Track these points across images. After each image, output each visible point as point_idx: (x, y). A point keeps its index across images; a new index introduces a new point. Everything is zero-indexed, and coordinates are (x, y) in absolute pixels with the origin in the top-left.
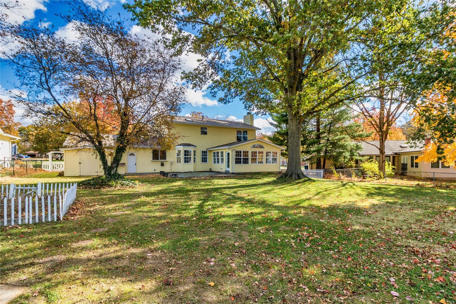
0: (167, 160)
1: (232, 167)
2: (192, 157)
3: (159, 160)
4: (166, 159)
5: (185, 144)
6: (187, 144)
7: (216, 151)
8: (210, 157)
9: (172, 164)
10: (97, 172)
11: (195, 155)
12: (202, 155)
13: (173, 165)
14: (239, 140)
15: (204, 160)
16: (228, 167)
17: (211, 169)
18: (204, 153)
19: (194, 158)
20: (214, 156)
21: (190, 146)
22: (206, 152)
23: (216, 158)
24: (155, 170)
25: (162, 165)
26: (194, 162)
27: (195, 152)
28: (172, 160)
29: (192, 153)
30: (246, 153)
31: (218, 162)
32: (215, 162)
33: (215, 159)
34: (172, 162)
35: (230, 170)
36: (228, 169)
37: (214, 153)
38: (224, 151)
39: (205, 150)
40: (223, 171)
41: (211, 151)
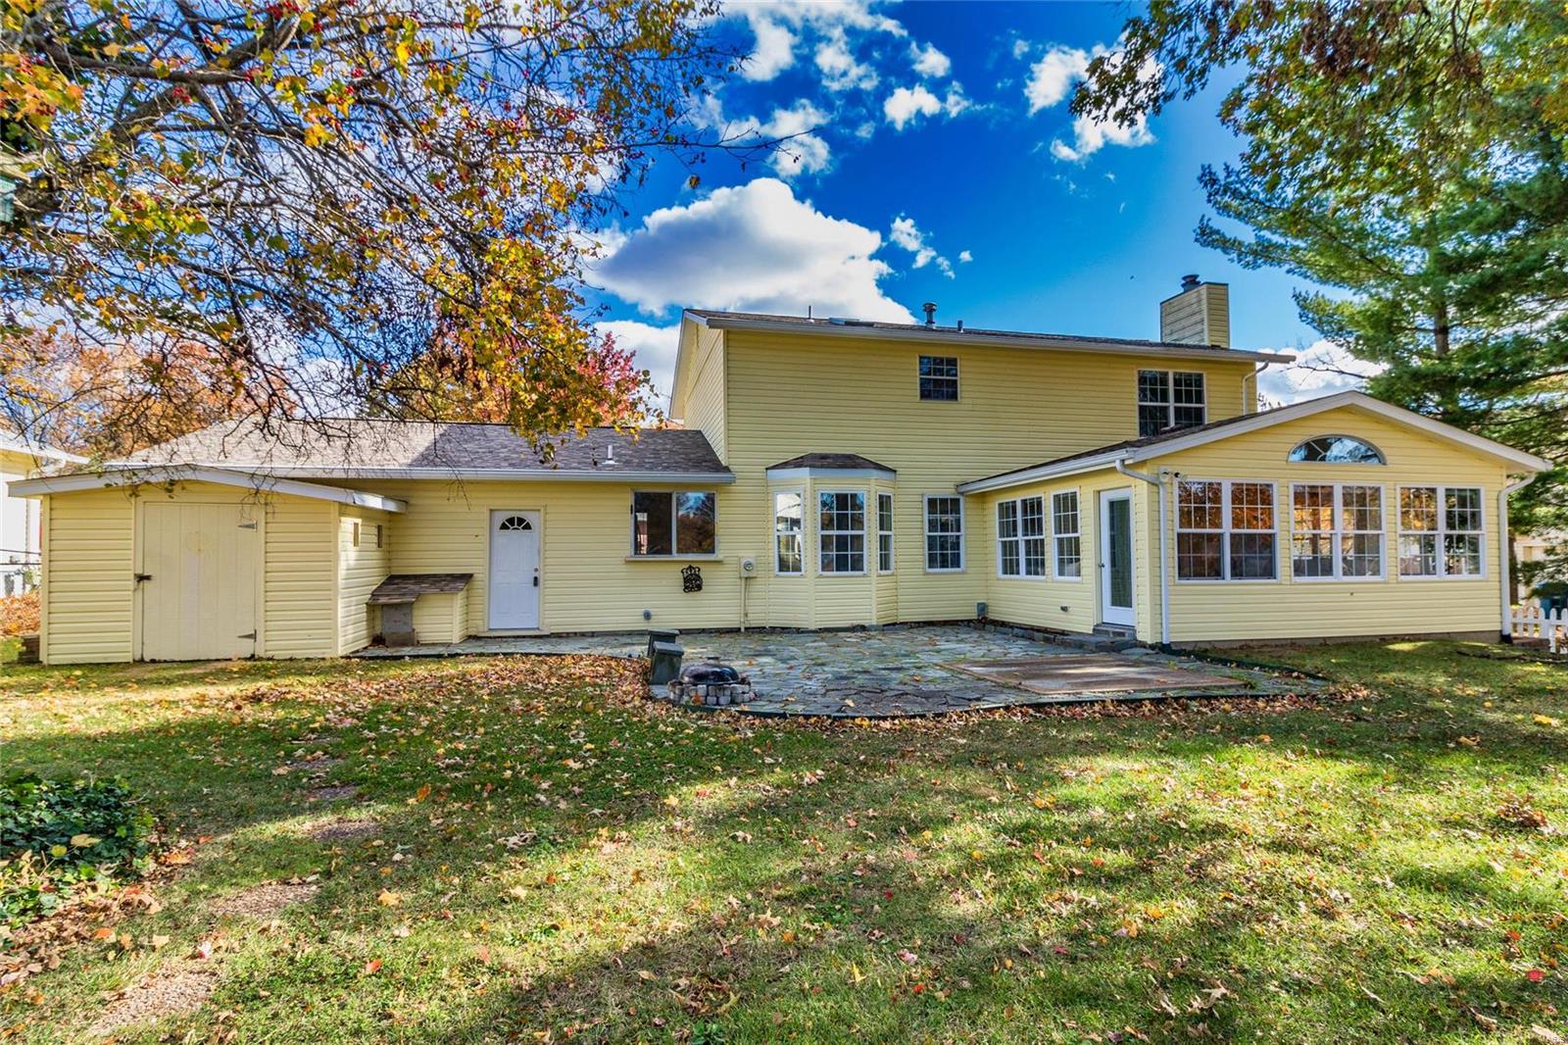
0: (719, 555)
1: (1158, 605)
2: (871, 532)
3: (676, 556)
4: (713, 551)
5: (824, 457)
6: (837, 457)
7: (1018, 498)
8: (981, 534)
9: (748, 576)
10: (253, 636)
11: (884, 523)
12: (932, 526)
13: (757, 587)
14: (1153, 426)
15: (944, 553)
16: (1121, 595)
17: (983, 608)
18: (943, 511)
19: (884, 542)
20: (1008, 529)
21: (855, 466)
22: (955, 502)
23: (1020, 538)
24: (647, 616)
25: (692, 583)
26: (885, 563)
27: (884, 502)
28: (748, 555)
29: (871, 514)
30: (1255, 497)
31: (1036, 566)
32: (1010, 567)
33: (1009, 549)
34: (748, 566)
35: (1142, 620)
36: (1117, 616)
37: (1007, 510)
38: (1085, 492)
39: (948, 492)
40: (1081, 623)
41: (983, 497)
